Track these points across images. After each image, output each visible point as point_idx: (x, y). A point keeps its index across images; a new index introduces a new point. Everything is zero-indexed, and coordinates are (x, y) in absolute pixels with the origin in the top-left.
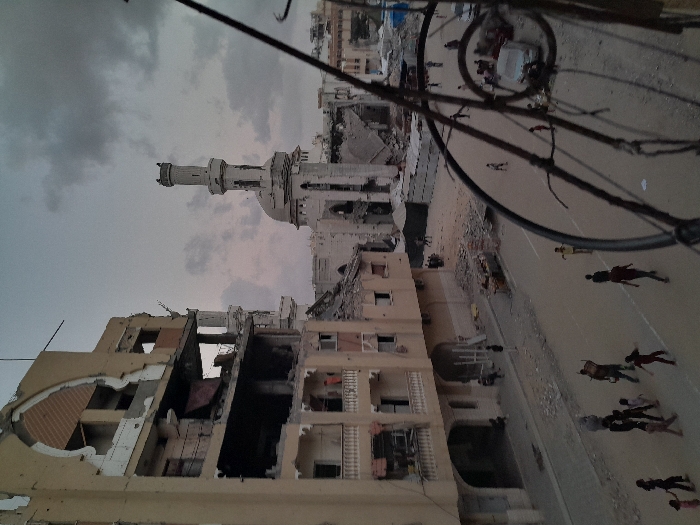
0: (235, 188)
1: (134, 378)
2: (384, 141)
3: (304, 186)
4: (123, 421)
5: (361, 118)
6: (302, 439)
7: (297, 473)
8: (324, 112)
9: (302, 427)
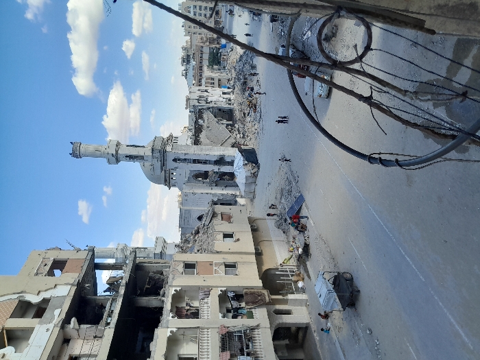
0: (126, 160)
1: (47, 295)
2: (230, 132)
3: (175, 160)
4: (38, 328)
5: (215, 117)
6: (169, 339)
8: (190, 112)
9: (169, 330)
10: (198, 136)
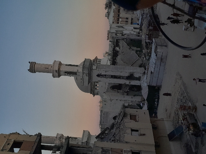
0: (65, 75)
2: (139, 56)
3: (98, 76)
5: (128, 45)
8: (110, 41)
10: (115, 59)
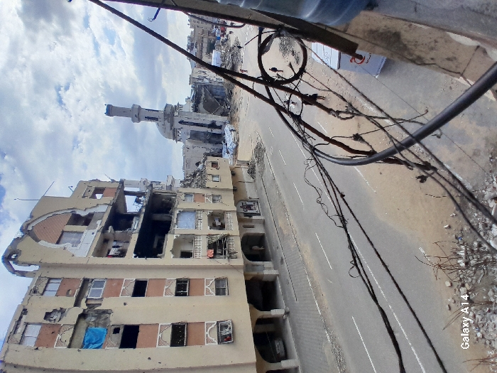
0: (145, 120)
1: (92, 211)
2: (220, 104)
4: (86, 231)
6: (175, 241)
7: (172, 256)
8: (192, 87)
9: (175, 236)
10: (198, 106)
